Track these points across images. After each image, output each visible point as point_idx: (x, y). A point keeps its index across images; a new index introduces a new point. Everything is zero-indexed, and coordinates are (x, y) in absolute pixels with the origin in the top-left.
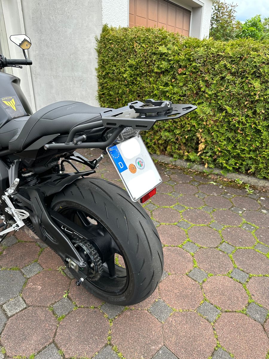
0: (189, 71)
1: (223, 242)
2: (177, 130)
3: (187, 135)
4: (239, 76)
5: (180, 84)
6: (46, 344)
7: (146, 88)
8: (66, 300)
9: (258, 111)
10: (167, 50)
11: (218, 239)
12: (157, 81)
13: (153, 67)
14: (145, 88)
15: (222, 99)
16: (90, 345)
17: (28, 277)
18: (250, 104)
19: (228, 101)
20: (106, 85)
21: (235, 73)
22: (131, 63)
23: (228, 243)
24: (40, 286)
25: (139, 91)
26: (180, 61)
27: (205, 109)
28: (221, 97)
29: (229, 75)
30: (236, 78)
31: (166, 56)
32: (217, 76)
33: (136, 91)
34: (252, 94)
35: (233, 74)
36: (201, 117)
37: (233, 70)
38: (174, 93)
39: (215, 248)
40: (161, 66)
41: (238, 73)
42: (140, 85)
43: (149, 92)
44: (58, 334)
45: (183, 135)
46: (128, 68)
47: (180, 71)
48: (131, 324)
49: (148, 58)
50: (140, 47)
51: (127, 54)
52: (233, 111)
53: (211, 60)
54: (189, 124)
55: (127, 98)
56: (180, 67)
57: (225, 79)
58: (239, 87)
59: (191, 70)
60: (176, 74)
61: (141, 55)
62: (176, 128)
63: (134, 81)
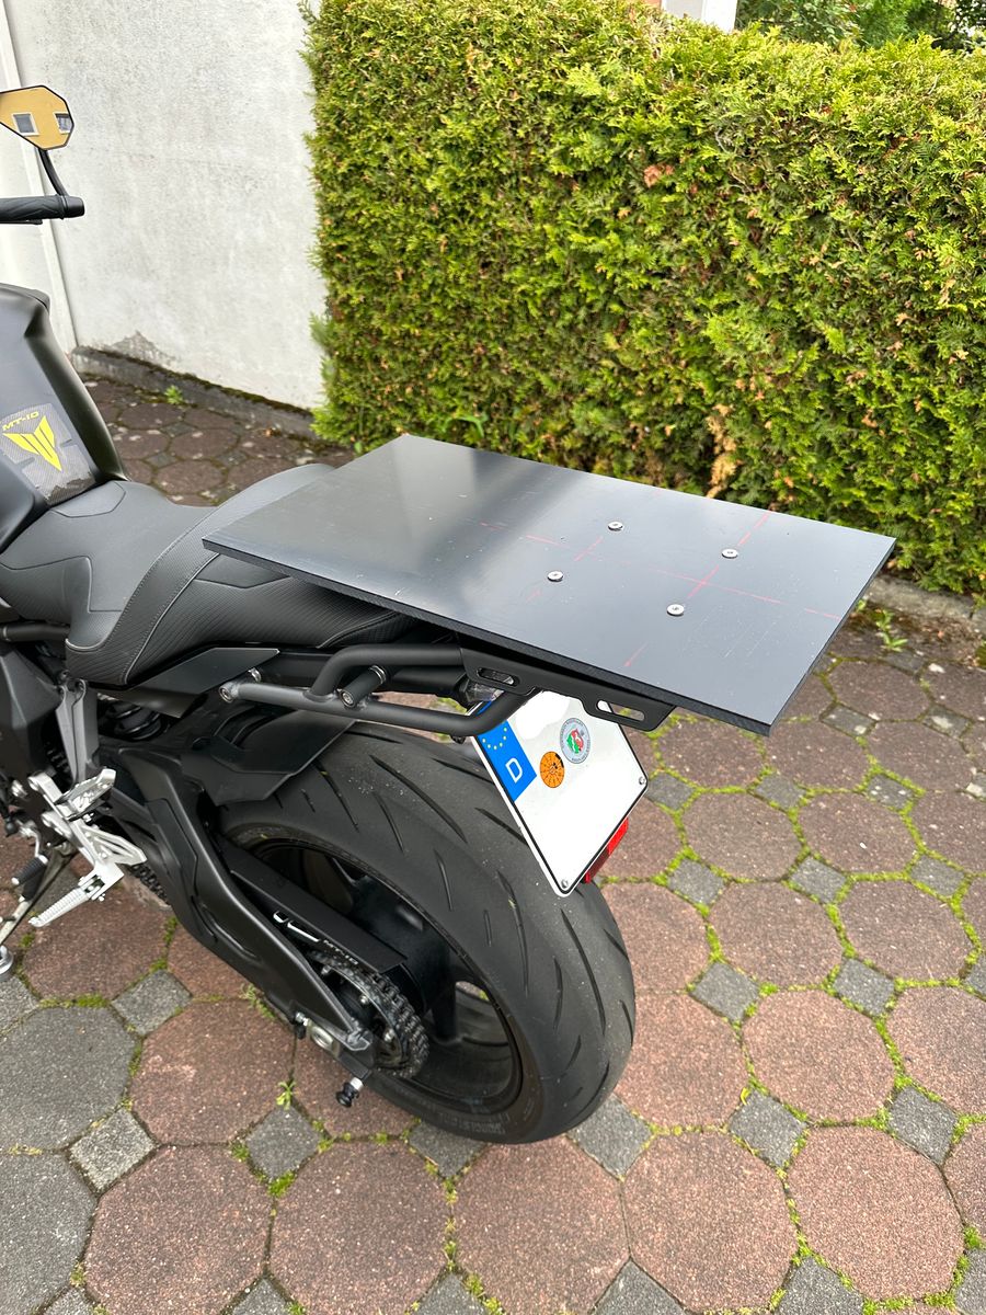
0: (686, 179)
1: (805, 857)
2: (632, 403)
3: (672, 423)
4: (880, 211)
5: (650, 227)
6: (242, 1284)
7: (516, 237)
8: (288, 1116)
9: (943, 353)
10: (601, 83)
11: (787, 843)
12: (558, 208)
13: (542, 151)
14: (509, 236)
15: (809, 299)
16: (389, 1279)
17: (142, 1030)
18: (913, 323)
19: (832, 307)
20: (351, 214)
21: (864, 197)
22: (455, 134)
23: (823, 861)
24: (191, 1064)
25: (488, 245)
26: (653, 137)
27: (744, 329)
28: (807, 289)
29: (843, 203)
30: (867, 217)
31: (598, 110)
32: (795, 204)
33: (476, 246)
34: (927, 286)
35: (859, 203)
36: (728, 360)
37: (860, 189)
38: (626, 261)
39: (778, 881)
40: (577, 152)
41: (876, 198)
42: (491, 223)
43: (527, 250)
44: (277, 1244)
45: (656, 422)
46: (441, 155)
47: (653, 175)
48: (516, 1192)
49: (523, 115)
50: (491, 65)
51: (439, 92)
52: (847, 343)
53: (774, 140)
54: (679, 383)
55: (437, 273)
56: (652, 158)
57: (827, 219)
58: (876, 255)
59: (695, 177)
60: (634, 188)
61: (493, 103)
62: (629, 394)
63: (467, 207)
